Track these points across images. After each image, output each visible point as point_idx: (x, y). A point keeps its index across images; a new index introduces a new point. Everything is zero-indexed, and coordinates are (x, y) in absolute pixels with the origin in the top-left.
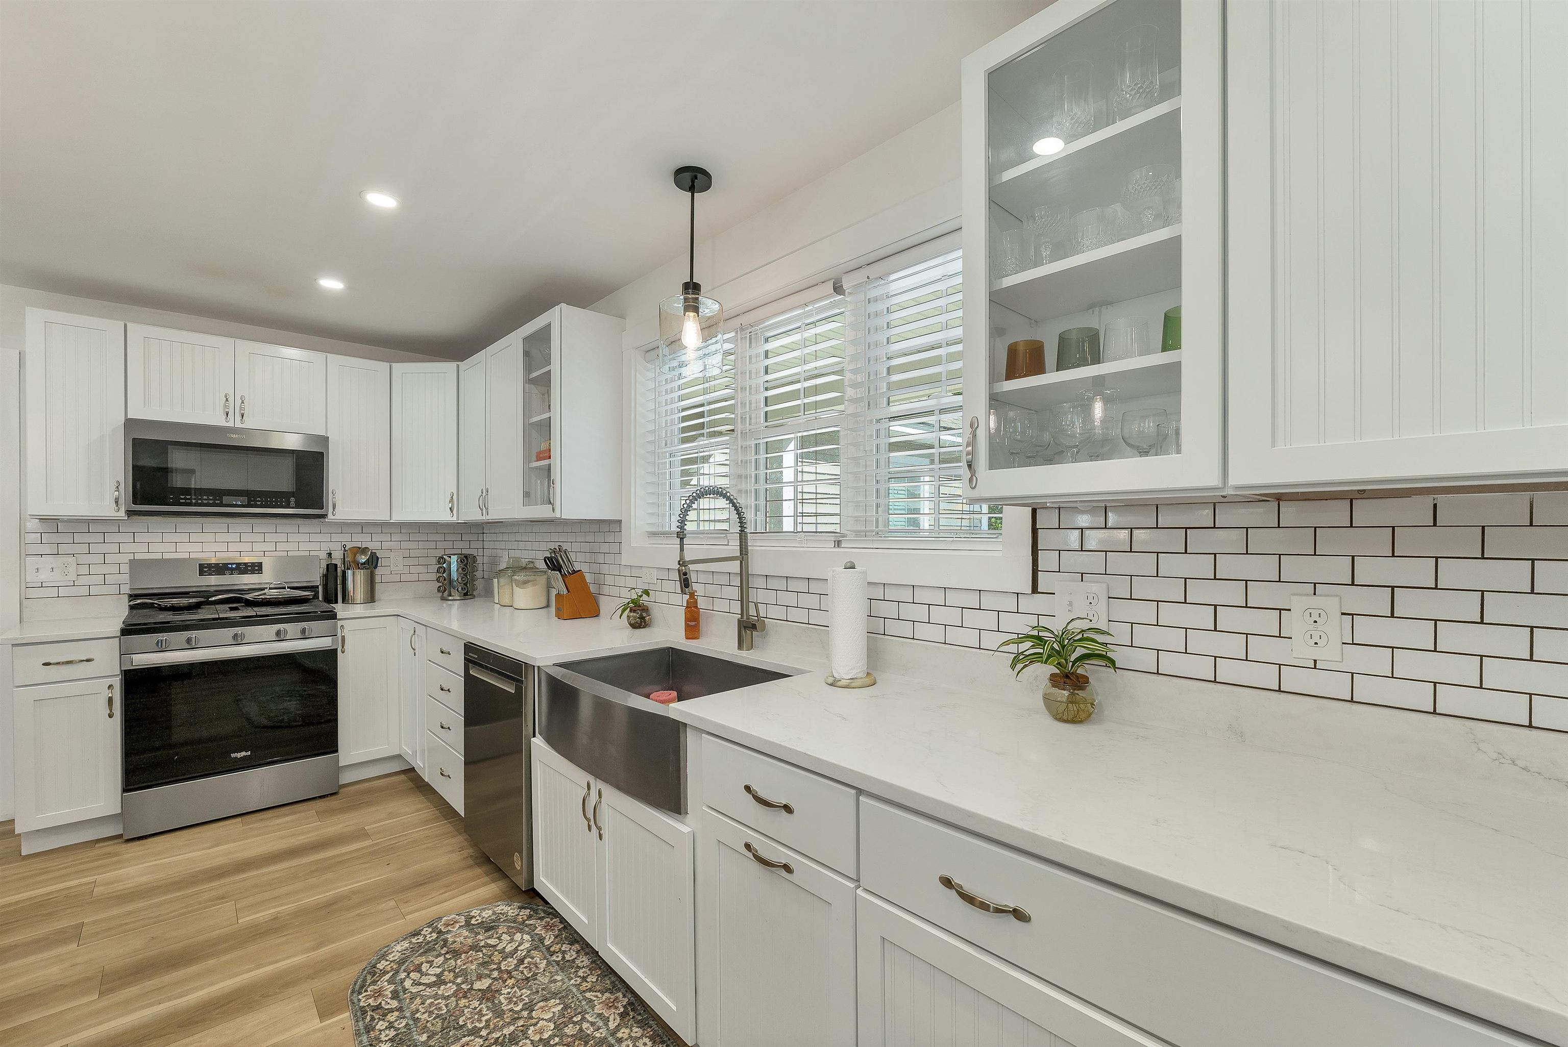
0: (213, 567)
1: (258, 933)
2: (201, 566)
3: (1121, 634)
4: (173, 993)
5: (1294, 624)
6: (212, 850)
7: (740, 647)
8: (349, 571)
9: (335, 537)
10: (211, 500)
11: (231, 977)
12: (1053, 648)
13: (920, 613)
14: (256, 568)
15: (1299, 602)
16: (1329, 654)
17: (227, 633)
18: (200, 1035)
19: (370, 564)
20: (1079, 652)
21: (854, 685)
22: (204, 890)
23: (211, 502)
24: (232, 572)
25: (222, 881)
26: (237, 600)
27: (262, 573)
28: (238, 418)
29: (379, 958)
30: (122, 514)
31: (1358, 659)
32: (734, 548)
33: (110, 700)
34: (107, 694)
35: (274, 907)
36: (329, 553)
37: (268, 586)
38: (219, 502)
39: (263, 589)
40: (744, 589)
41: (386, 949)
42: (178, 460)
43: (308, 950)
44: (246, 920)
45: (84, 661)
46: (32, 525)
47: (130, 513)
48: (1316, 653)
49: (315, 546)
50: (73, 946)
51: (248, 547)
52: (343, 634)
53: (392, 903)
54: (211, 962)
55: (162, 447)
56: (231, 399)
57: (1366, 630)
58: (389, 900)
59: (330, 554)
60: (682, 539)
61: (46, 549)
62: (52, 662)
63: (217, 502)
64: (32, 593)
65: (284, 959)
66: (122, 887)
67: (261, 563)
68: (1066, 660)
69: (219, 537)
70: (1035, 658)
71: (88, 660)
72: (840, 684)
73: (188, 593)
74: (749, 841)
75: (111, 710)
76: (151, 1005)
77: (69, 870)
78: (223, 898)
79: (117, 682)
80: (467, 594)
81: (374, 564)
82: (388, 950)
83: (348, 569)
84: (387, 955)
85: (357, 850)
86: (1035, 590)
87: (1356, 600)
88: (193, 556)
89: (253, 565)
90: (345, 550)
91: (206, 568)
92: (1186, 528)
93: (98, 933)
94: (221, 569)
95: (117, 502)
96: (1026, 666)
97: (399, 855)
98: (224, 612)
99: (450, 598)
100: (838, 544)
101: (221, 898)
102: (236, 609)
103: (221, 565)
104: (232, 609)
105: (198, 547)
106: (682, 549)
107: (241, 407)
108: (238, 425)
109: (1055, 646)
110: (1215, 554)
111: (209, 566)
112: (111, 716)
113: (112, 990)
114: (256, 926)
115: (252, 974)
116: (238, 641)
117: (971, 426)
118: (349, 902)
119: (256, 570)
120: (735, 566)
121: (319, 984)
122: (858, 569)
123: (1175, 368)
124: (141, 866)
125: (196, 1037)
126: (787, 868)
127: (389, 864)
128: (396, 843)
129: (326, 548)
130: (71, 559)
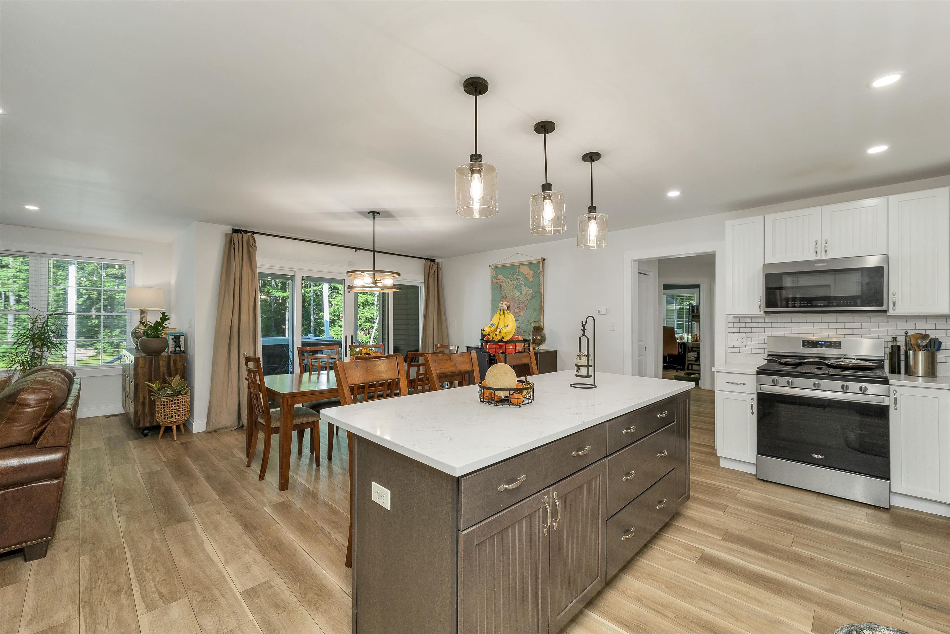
0: (810, 343)
1: (798, 559)
2: (804, 342)
4: (749, 559)
6: (794, 504)
8: (911, 352)
9: (900, 326)
10: (806, 304)
11: (776, 571)
14: (837, 345)
17: (810, 382)
18: (751, 586)
19: (932, 346)
22: (781, 521)
23: (805, 305)
24: (822, 346)
25: (793, 522)
26: (821, 362)
27: (841, 348)
28: (823, 253)
29: (867, 628)
30: (762, 313)
33: (752, 405)
34: (751, 402)
35: (814, 552)
36: (893, 338)
37: (842, 357)
38: (810, 305)
39: (840, 358)
41: (875, 626)
42: (788, 282)
43: (822, 589)
44: (796, 549)
45: (741, 384)
46: (731, 319)
47: (765, 312)
49: (883, 333)
50: (721, 513)
51: (834, 331)
52: (895, 397)
53: (898, 603)
54: (770, 558)
55: (780, 276)
56: (819, 243)
58: (898, 600)
59: (895, 339)
61: (735, 330)
62: (730, 382)
63: (809, 305)
64: (731, 350)
65: (807, 583)
66: (748, 499)
67: (840, 342)
69: (816, 325)
71: (743, 384)
73: (796, 356)
75: (752, 411)
76: (738, 558)
77: (733, 481)
78: (789, 530)
79: (755, 397)
81: (936, 347)
82: (877, 628)
83: (910, 350)
84: (875, 630)
85: (888, 553)
88: (801, 336)
89: (835, 342)
90: (906, 336)
91: (806, 343)
93: (731, 513)
94: (815, 344)
95: (760, 307)
97: (921, 576)
98: (812, 369)
101: (788, 530)
102: (820, 369)
103: (815, 342)
104: (818, 368)
105: (803, 331)
107: (825, 246)
108: (824, 257)
111: (808, 342)
112: (752, 413)
113: (727, 540)
114: (801, 556)
115: (786, 578)
116: (816, 387)
118: (864, 580)
119: (837, 346)
121: (820, 611)
124: (759, 494)
125: (749, 586)
127: (909, 577)
128: (923, 566)
129: (891, 334)
130: (744, 335)
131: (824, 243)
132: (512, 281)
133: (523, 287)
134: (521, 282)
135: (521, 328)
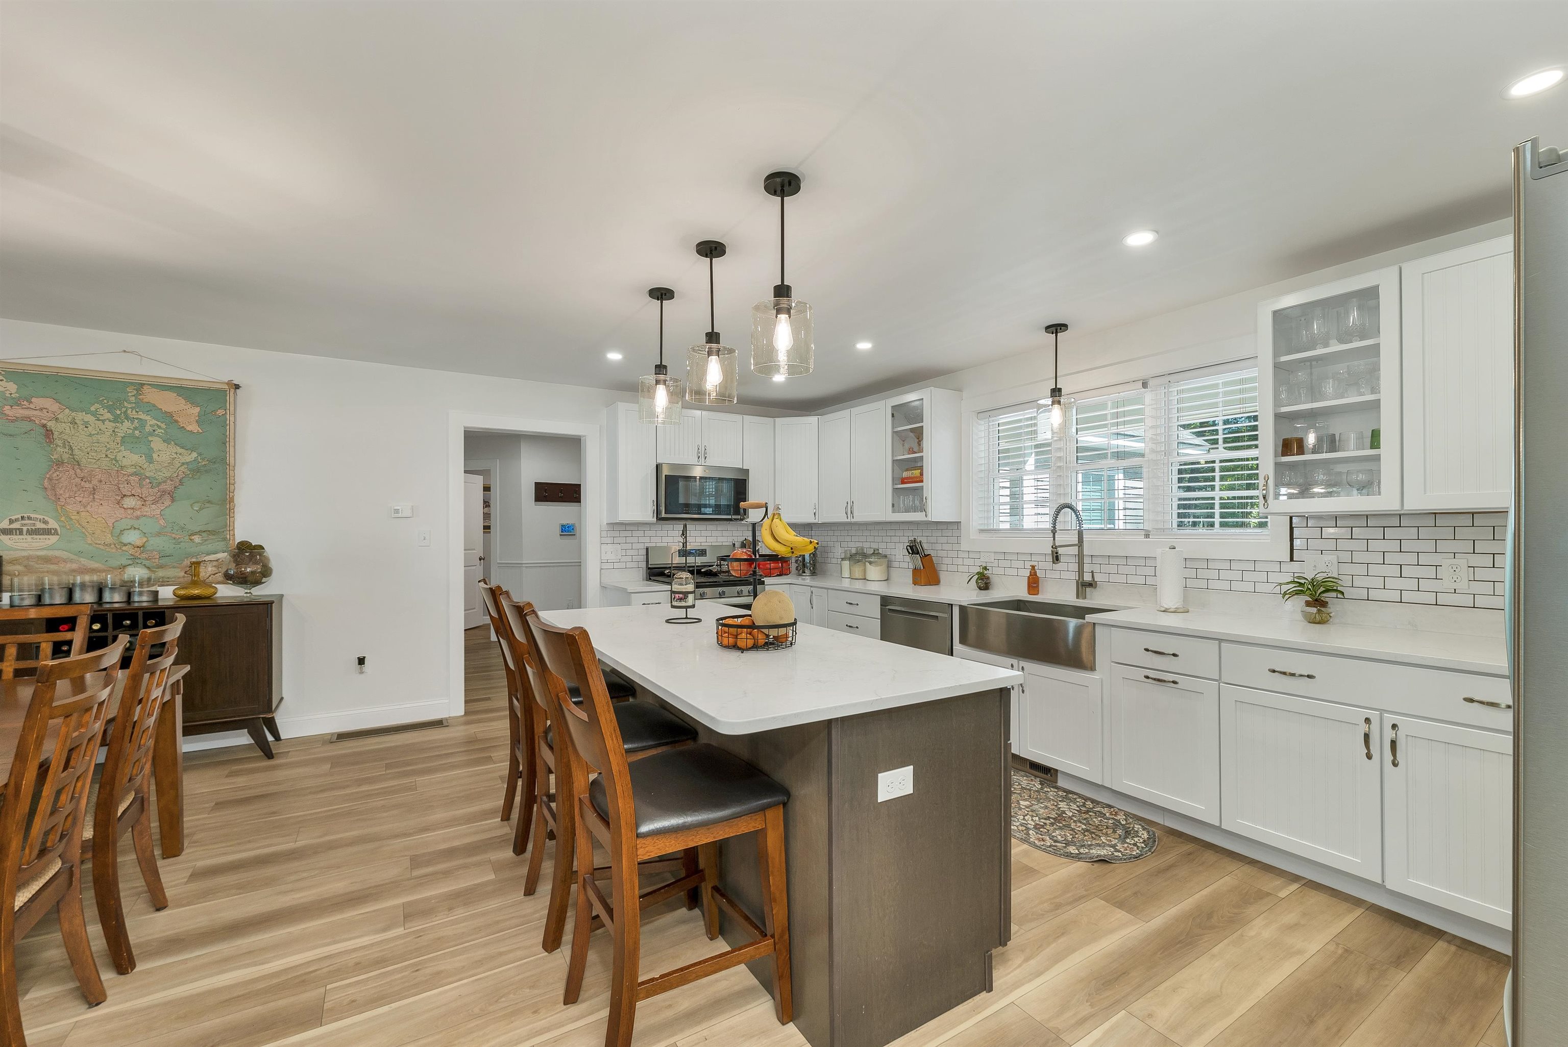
0: (686, 552)
3: (1346, 581)
5: (1442, 572)
7: (1078, 597)
12: (1308, 587)
13: (1214, 574)
14: (703, 550)
15: (1446, 562)
16: (1463, 585)
20: (1322, 589)
21: (1178, 611)
23: (697, 512)
24: (694, 554)
27: (706, 556)
28: (703, 459)
30: (654, 519)
31: (1477, 588)
32: (1075, 540)
38: (700, 511)
40: (1081, 564)
47: (660, 519)
48: (1455, 586)
49: (724, 539)
56: (700, 448)
57: (1480, 574)
60: (1054, 534)
61: (609, 540)
64: (605, 566)
67: (706, 550)
68: (1315, 592)
70: (1298, 593)
72: (1169, 610)
74: (1146, 674)
80: (813, 573)
86: (1292, 559)
87: (1475, 560)
92: (1384, 527)
95: (654, 513)
96: (1290, 597)
99: (804, 574)
100: (1147, 536)
103: (690, 550)
106: (1054, 539)
107: (705, 453)
109: (1309, 586)
110: (1401, 540)
117: (1265, 479)
119: (703, 554)
120: (1075, 550)
122: (1177, 549)
123: (1377, 458)
126: (1175, 682)
130: (619, 546)
131: (703, 449)
132: (107, 422)
133: (157, 444)
134: (148, 429)
135: (148, 548)
